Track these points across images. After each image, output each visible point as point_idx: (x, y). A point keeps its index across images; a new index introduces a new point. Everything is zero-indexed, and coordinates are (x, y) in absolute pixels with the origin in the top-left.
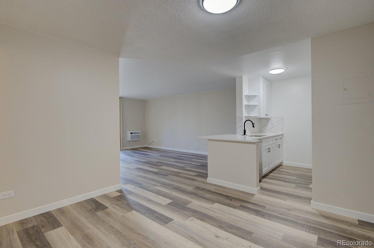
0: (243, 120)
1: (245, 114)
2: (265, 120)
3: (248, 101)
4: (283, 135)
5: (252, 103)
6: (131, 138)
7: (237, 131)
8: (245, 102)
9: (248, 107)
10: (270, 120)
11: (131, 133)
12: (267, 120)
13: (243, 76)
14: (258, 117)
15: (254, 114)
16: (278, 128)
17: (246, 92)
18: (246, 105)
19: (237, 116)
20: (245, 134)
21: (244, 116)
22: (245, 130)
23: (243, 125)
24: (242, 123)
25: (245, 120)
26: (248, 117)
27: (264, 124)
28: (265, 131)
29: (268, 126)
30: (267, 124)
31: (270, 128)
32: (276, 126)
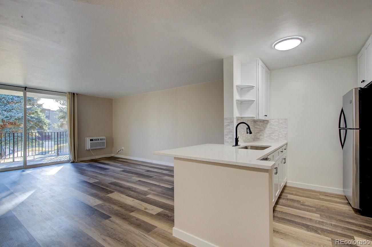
0: (234, 122)
1: (237, 114)
2: (262, 124)
3: (241, 95)
4: (287, 144)
5: (247, 97)
6: (91, 146)
7: (225, 139)
8: (237, 97)
9: (241, 103)
10: (268, 123)
11: (91, 140)
12: (265, 122)
13: (234, 56)
14: (255, 118)
15: (249, 114)
16: (280, 134)
17: (238, 81)
18: (237, 101)
19: (224, 117)
20: (237, 144)
21: (235, 116)
22: (238, 137)
23: (234, 130)
24: (233, 127)
25: (237, 122)
26: (242, 118)
27: (260, 128)
28: (261, 138)
29: (265, 131)
30: (265, 128)
31: (269, 133)
32: (277, 131)
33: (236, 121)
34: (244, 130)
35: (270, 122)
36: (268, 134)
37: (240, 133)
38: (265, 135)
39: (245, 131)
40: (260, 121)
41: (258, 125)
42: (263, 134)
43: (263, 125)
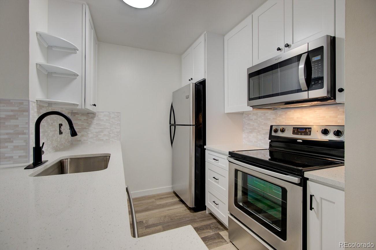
0: (31, 112)
2: (85, 118)
3: (48, 57)
8: (37, 57)
9: (48, 75)
10: (94, 117)
14: (79, 107)
16: (111, 132)
18: (39, 66)
20: (38, 160)
22: (41, 145)
23: (31, 129)
24: (28, 123)
25: (38, 112)
26: (50, 104)
27: (83, 125)
28: (84, 140)
29: (90, 129)
30: (90, 124)
31: (96, 132)
32: (108, 129)
33: (36, 110)
34: (54, 129)
35: (98, 116)
36: (95, 134)
37: (46, 134)
38: (90, 135)
39: (56, 130)
40: (82, 114)
41: (78, 120)
42: (86, 134)
43: (87, 120)
